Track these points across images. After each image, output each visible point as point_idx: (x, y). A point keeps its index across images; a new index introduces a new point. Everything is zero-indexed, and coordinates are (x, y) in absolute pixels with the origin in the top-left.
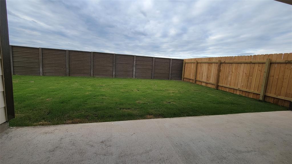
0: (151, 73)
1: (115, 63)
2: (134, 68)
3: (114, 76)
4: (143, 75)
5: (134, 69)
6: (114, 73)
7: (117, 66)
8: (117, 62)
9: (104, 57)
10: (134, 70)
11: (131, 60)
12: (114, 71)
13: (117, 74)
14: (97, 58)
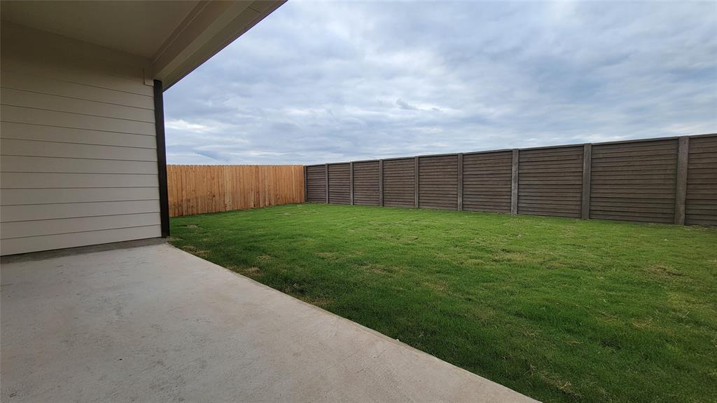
0: (578, 199)
1: (461, 176)
2: (514, 186)
3: (460, 208)
4: (544, 206)
5: (513, 188)
6: (460, 200)
7: (468, 183)
8: (466, 173)
9: (438, 164)
10: (514, 191)
11: (503, 163)
12: (460, 194)
13: (468, 203)
14: (425, 168)
